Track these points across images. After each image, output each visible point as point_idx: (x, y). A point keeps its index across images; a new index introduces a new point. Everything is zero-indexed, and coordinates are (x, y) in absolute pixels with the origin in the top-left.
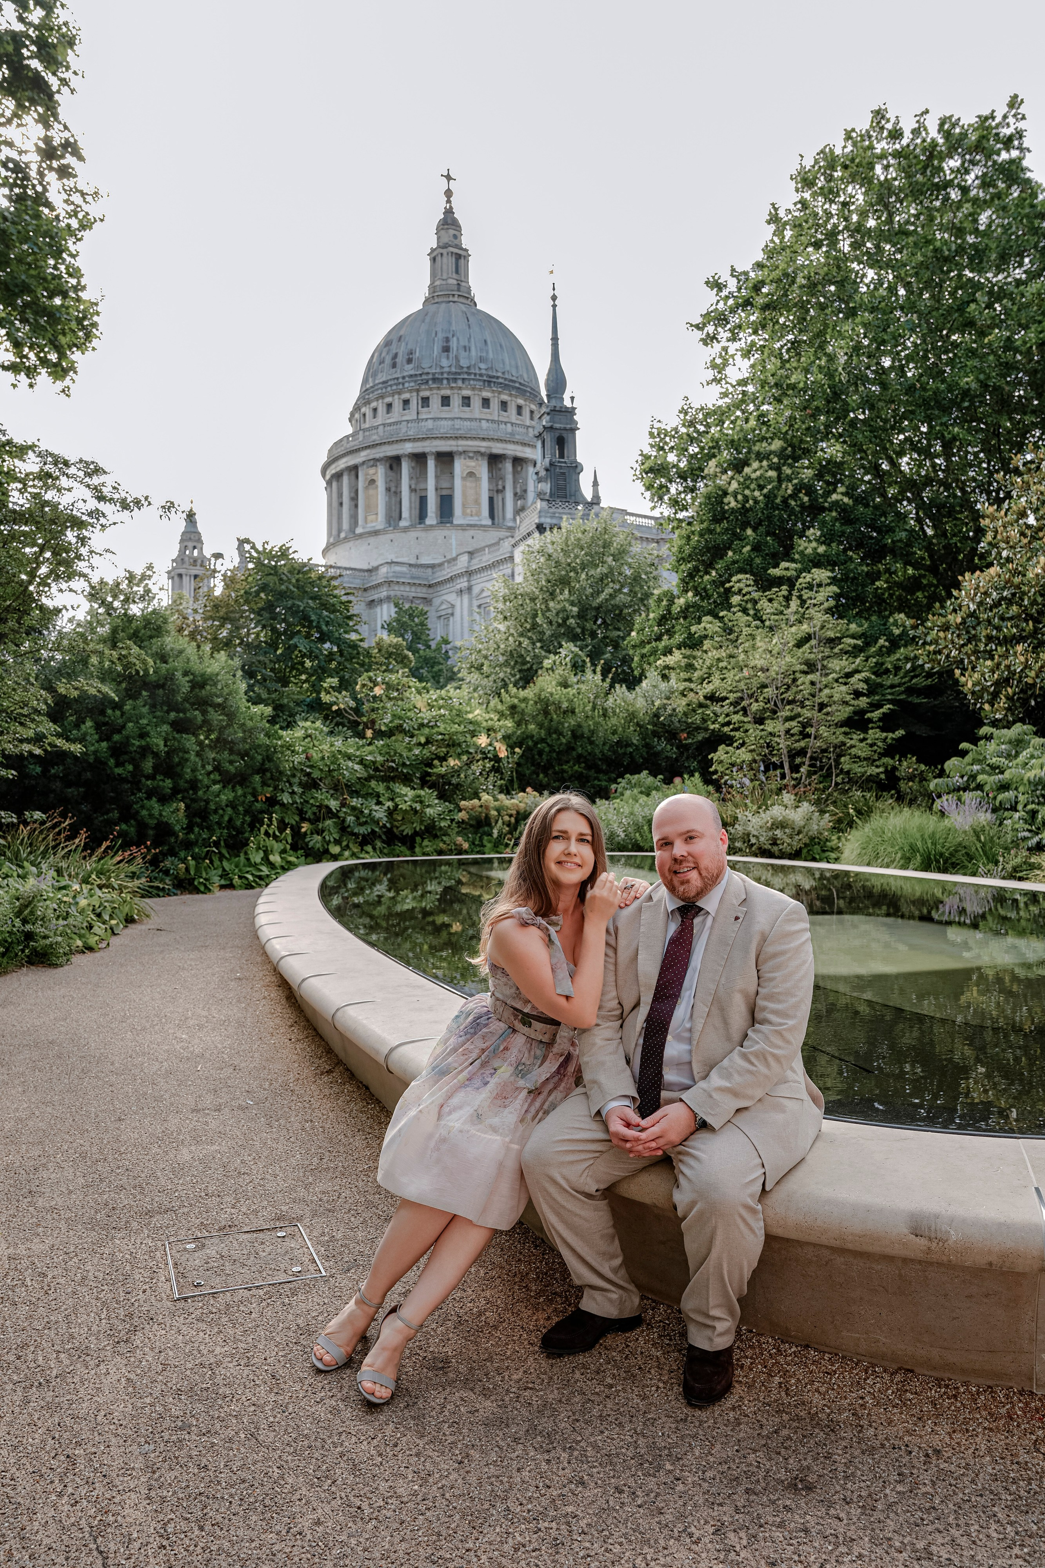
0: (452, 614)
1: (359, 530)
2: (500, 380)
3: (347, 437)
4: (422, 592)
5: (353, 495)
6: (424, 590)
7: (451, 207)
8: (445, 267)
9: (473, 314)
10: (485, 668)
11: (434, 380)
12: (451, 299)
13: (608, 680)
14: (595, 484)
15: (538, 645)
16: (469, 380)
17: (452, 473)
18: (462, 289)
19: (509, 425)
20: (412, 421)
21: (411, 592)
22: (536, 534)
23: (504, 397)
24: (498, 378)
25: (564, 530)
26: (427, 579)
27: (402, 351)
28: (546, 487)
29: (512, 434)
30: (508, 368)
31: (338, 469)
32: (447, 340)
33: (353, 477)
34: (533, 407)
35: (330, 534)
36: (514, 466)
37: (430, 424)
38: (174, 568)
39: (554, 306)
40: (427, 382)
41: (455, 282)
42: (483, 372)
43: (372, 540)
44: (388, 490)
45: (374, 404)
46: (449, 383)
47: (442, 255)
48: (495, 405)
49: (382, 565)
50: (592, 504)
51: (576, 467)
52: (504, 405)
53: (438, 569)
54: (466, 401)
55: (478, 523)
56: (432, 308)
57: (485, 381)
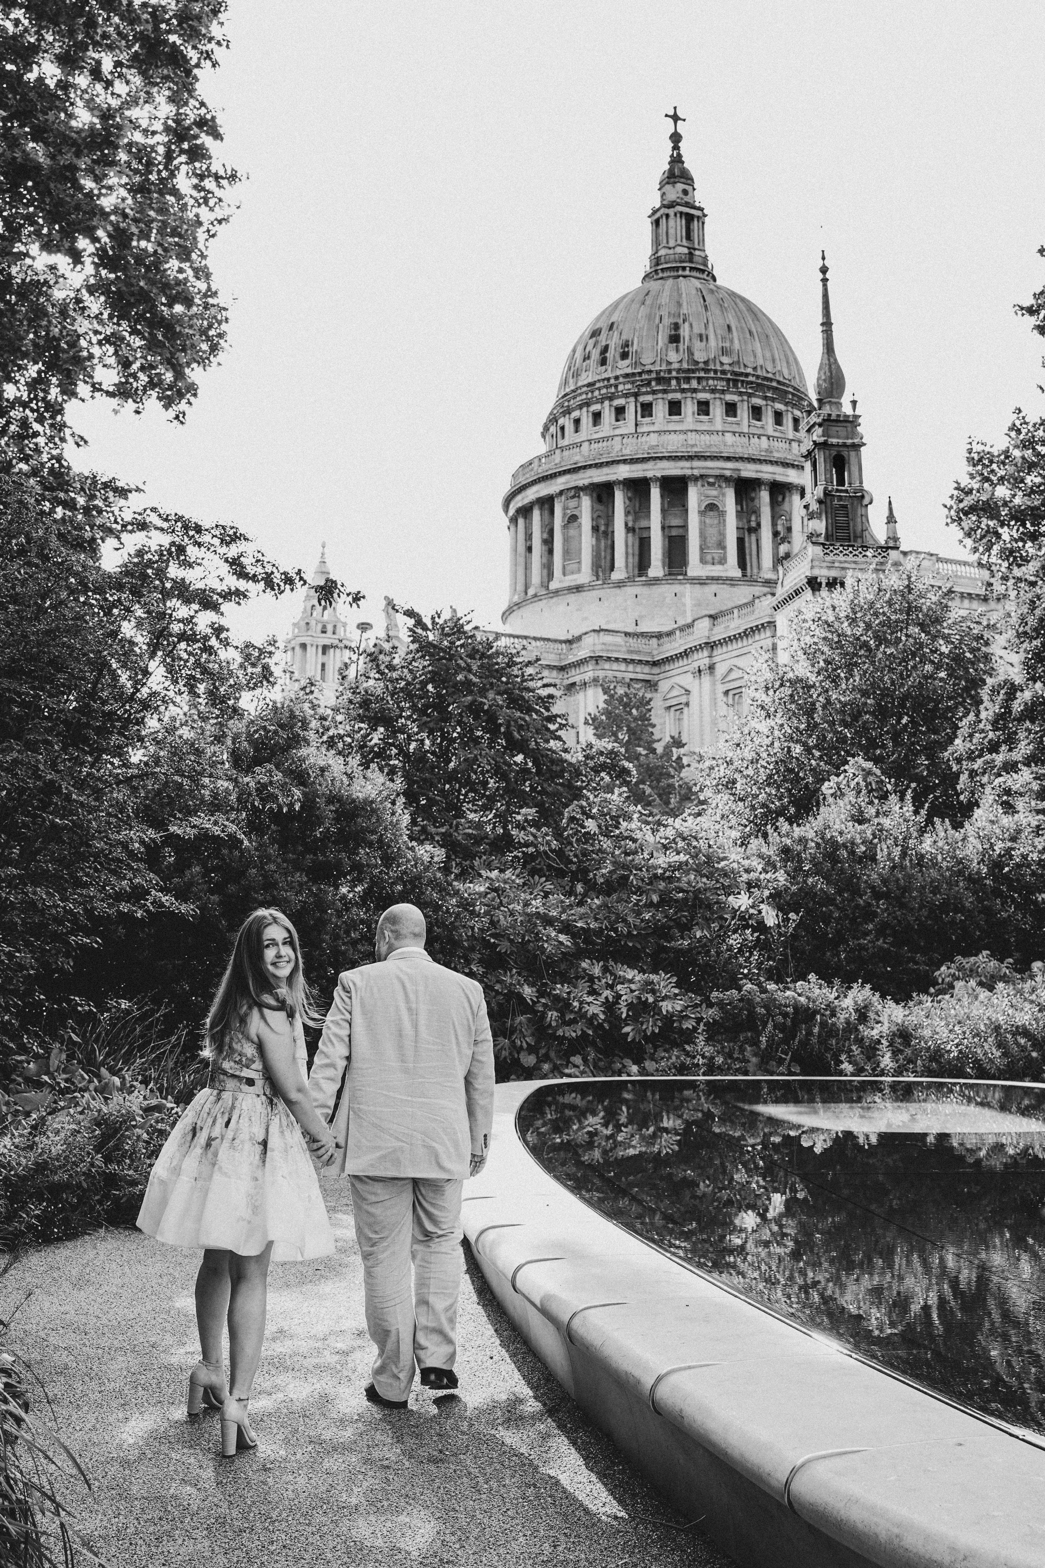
0: (687, 704)
1: (553, 586)
2: (751, 379)
3: (539, 458)
4: (642, 673)
5: (545, 536)
6: (647, 669)
7: (679, 155)
8: (672, 231)
9: (712, 291)
10: (738, 785)
11: (659, 380)
12: (681, 272)
14: (891, 519)
15: (817, 754)
16: (708, 379)
17: (684, 506)
18: (696, 259)
19: (764, 439)
20: (628, 435)
21: (628, 672)
22: (808, 594)
23: (757, 401)
24: (747, 375)
25: (849, 589)
26: (649, 654)
27: (614, 342)
28: (820, 526)
29: (769, 451)
30: (760, 362)
31: (526, 501)
32: (676, 326)
33: (546, 513)
34: (797, 413)
35: (514, 590)
36: (772, 495)
37: (653, 439)
38: (295, 636)
39: (825, 281)
40: (649, 384)
41: (686, 251)
42: (727, 368)
43: (572, 598)
44: (595, 529)
46: (679, 383)
47: (667, 216)
48: (743, 412)
49: (586, 633)
50: (888, 548)
51: (863, 497)
52: (757, 413)
53: (666, 639)
54: (704, 408)
55: (723, 574)
56: (654, 285)
57: (728, 380)
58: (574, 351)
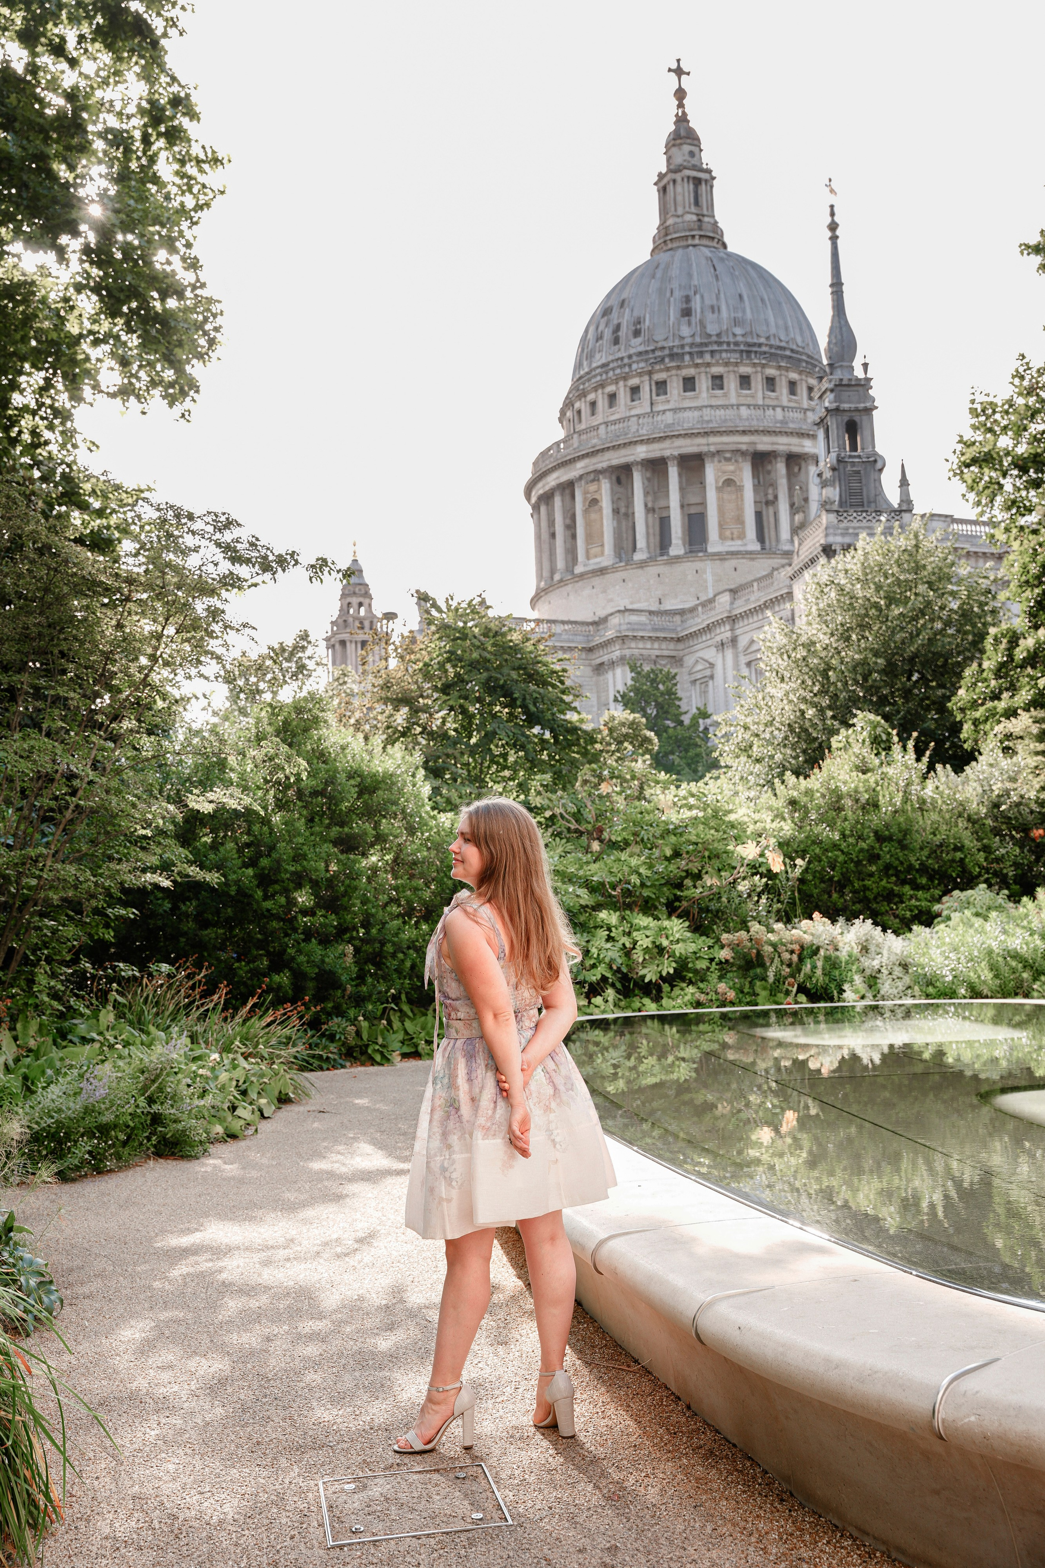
0: (712, 677)
1: (579, 569)
2: (764, 349)
3: (557, 444)
4: (667, 649)
5: (568, 521)
6: (672, 646)
7: (684, 113)
8: (679, 198)
9: (722, 260)
10: (755, 748)
11: (672, 356)
12: (690, 242)
13: (925, 759)
14: (904, 483)
15: (830, 713)
16: (721, 351)
17: (702, 483)
18: (704, 226)
19: (779, 410)
20: (644, 415)
21: (654, 650)
22: (823, 560)
23: (771, 372)
24: (760, 345)
25: (860, 552)
26: (674, 630)
27: (626, 320)
28: (833, 493)
29: (784, 422)
30: (773, 330)
31: (547, 488)
32: (688, 299)
33: (568, 498)
34: (813, 382)
35: (540, 577)
36: (788, 466)
37: (669, 417)
38: (334, 634)
39: (834, 239)
40: (662, 360)
41: (694, 218)
42: (740, 339)
43: (596, 581)
44: (616, 511)
45: (591, 397)
46: (692, 359)
47: (674, 181)
48: (758, 383)
49: (612, 614)
50: (901, 511)
51: (875, 461)
52: (770, 382)
53: (689, 616)
54: (718, 381)
55: (742, 549)
56: (664, 257)
57: (742, 351)
58: (586, 331)
